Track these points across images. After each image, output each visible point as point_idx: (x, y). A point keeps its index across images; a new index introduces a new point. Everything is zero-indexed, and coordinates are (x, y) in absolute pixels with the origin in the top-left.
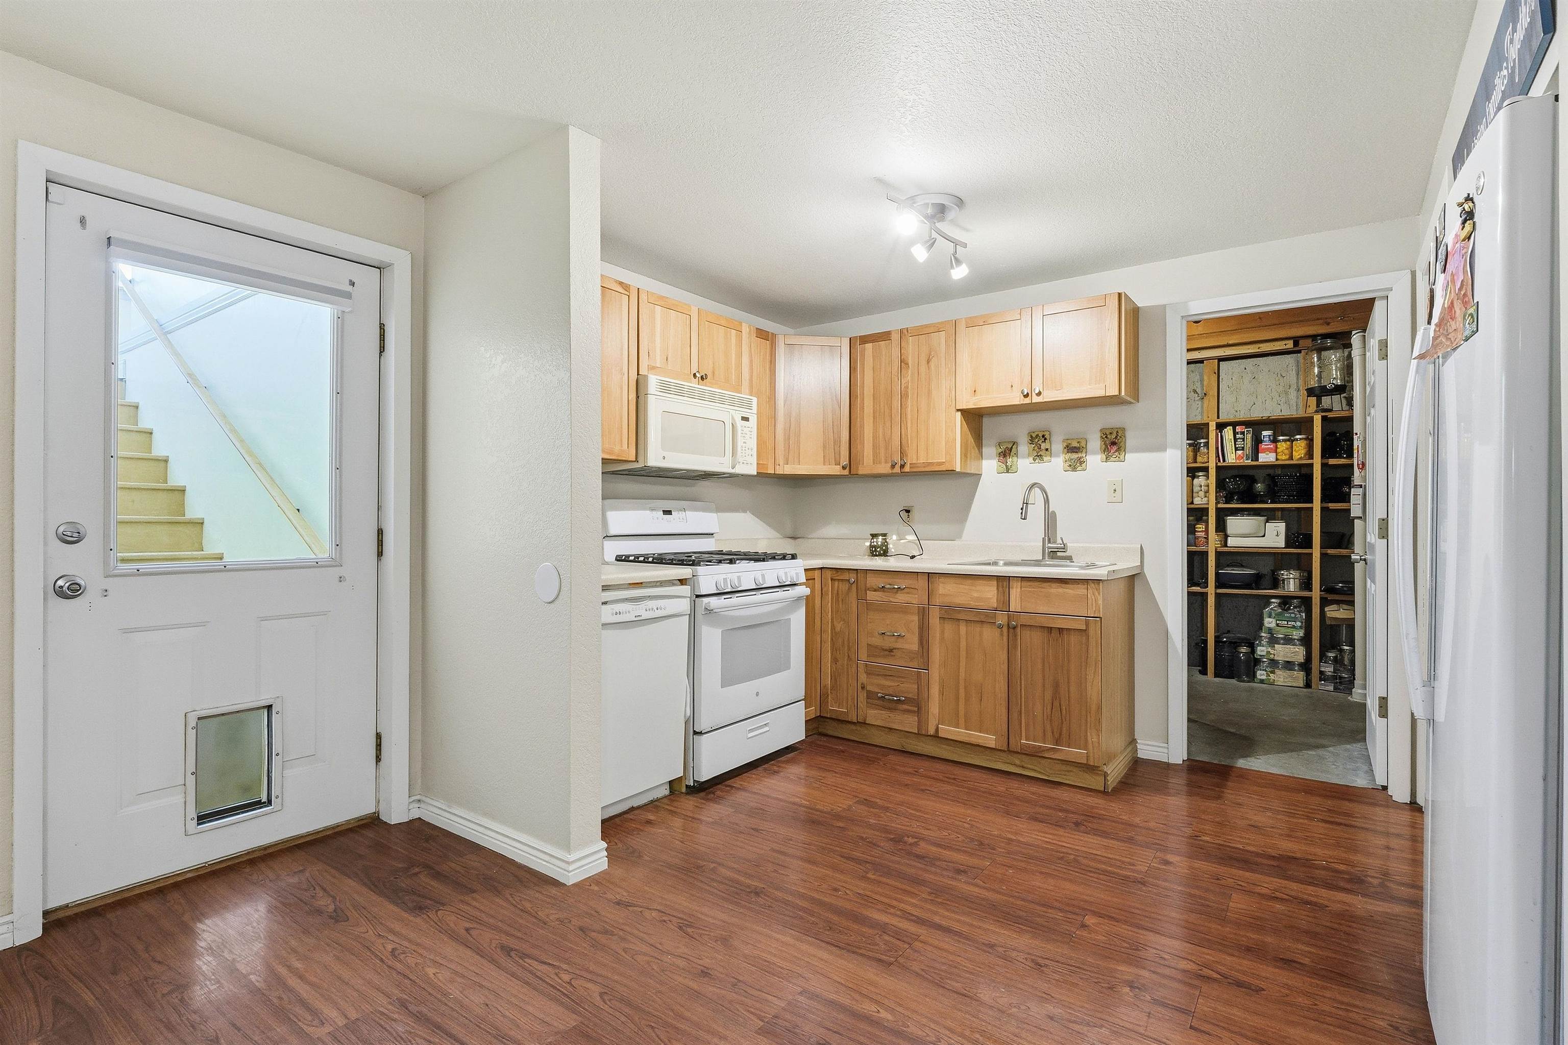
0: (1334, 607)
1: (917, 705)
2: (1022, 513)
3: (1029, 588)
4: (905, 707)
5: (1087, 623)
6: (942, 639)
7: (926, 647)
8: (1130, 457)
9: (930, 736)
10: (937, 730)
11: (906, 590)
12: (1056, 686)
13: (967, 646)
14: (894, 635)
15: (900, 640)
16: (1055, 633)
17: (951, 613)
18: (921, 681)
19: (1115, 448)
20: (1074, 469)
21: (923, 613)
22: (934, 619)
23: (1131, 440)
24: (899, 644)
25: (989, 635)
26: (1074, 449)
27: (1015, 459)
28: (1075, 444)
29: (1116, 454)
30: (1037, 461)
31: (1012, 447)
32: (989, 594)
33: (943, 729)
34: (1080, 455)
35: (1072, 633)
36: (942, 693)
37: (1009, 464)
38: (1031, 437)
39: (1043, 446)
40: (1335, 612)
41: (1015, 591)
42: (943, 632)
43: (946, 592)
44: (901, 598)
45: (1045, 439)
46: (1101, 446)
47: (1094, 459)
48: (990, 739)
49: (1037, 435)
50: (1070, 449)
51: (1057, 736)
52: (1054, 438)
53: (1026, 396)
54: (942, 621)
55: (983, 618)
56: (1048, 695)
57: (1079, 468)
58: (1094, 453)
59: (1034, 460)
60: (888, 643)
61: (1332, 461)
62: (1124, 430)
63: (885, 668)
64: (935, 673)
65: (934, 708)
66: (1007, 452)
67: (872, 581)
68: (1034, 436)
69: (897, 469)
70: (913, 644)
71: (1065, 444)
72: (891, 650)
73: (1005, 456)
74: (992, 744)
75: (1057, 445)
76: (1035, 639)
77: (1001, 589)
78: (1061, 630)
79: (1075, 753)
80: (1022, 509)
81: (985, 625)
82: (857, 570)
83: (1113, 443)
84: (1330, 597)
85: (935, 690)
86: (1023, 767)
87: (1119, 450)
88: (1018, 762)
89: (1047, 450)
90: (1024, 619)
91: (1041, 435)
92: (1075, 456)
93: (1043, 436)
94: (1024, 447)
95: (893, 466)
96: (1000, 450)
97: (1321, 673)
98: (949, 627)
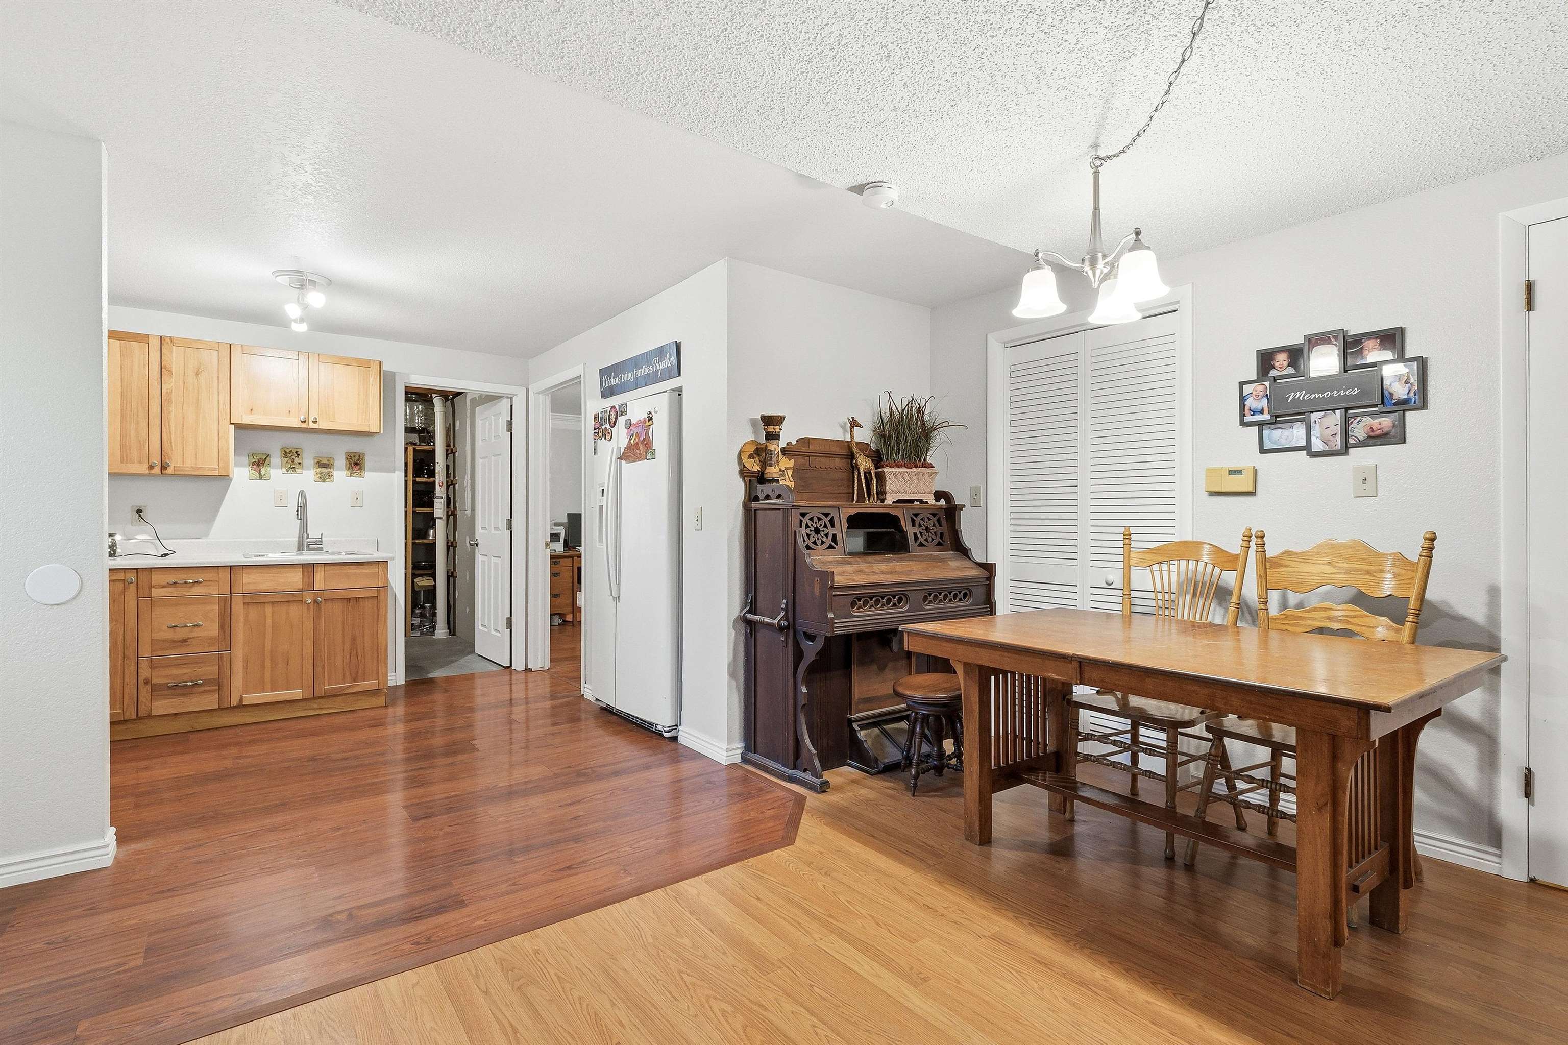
0: (420, 578)
1: (219, 684)
2: (297, 514)
3: (330, 570)
4: (203, 689)
5: (378, 591)
6: (246, 621)
7: (228, 632)
8: (367, 474)
9: (235, 707)
10: (241, 700)
11: (204, 583)
12: (354, 639)
13: (273, 623)
14: (186, 626)
15: (196, 629)
16: (352, 601)
17: (255, 600)
18: (223, 662)
19: (358, 467)
20: (324, 481)
21: (226, 604)
22: (238, 607)
23: (368, 462)
24: (197, 633)
25: (295, 611)
26: (324, 465)
27: (268, 469)
28: (325, 461)
29: (359, 471)
30: (289, 472)
31: (266, 459)
32: (296, 579)
33: (246, 698)
34: (329, 470)
35: (366, 600)
36: (246, 667)
37: (263, 472)
38: (285, 452)
39: (296, 460)
40: (423, 582)
41: (319, 576)
42: (246, 615)
43: (251, 582)
44: (198, 591)
45: (298, 455)
46: (346, 465)
47: (340, 474)
48: (297, 693)
49: (291, 451)
50: (321, 465)
51: (354, 675)
52: (305, 455)
53: (304, 422)
54: (246, 607)
55: (291, 599)
56: (347, 647)
57: (328, 480)
58: (339, 470)
59: (287, 471)
60: (181, 634)
61: (418, 480)
62: (364, 454)
63: (176, 659)
64: (239, 652)
65: (238, 682)
66: (260, 463)
67: (156, 578)
68: (288, 451)
69: (157, 470)
70: (212, 629)
71: (316, 461)
72: (185, 641)
73: (258, 465)
74: (300, 697)
75: (308, 459)
76: (337, 609)
77: (306, 574)
78: (357, 599)
79: (369, 684)
80: (297, 511)
81: (291, 604)
82: (137, 569)
83: (356, 464)
84: (417, 572)
85: (238, 666)
86: (320, 708)
87: (360, 469)
88: (316, 706)
89: (299, 463)
90: (328, 595)
91: (294, 451)
92: (324, 470)
93: (296, 452)
94: (276, 459)
95: (151, 467)
96: (254, 460)
97: (412, 625)
98: (253, 612)
